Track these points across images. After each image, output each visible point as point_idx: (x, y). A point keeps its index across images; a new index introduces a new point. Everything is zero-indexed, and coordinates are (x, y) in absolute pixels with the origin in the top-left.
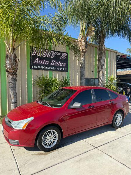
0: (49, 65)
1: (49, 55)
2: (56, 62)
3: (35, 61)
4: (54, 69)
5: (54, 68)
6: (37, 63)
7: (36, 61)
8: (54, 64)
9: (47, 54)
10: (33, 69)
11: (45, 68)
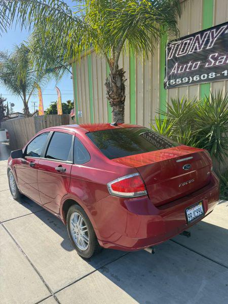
0: (200, 71)
1: (202, 44)
2: (220, 55)
3: (173, 71)
4: (214, 76)
5: (212, 75)
6: (176, 72)
7: (175, 70)
8: (213, 62)
9: (197, 44)
10: (168, 88)
11: (191, 80)
